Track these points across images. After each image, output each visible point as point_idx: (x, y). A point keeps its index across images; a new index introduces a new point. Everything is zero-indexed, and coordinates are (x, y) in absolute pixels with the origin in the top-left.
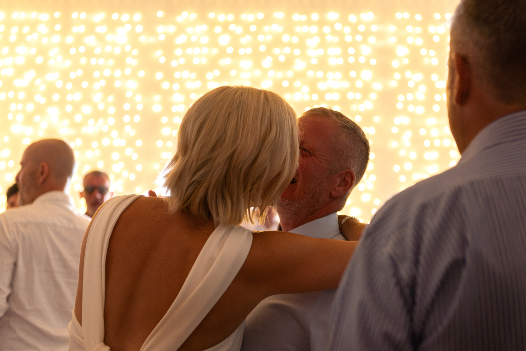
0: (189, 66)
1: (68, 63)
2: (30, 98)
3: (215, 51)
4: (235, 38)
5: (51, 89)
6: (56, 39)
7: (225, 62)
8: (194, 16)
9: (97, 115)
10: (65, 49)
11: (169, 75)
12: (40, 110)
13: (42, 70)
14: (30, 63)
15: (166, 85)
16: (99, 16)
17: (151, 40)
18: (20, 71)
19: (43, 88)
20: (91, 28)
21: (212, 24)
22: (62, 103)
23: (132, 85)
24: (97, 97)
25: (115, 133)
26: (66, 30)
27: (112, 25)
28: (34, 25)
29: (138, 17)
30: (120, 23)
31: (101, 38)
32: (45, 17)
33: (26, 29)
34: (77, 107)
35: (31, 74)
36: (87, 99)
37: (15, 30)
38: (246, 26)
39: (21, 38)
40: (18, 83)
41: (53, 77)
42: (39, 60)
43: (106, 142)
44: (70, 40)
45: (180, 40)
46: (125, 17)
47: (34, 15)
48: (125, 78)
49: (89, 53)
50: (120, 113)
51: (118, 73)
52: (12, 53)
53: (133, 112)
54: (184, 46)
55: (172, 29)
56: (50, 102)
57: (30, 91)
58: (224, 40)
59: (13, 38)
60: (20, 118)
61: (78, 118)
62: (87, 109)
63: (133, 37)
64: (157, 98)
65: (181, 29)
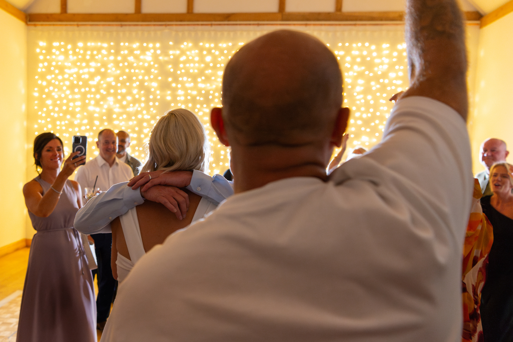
0: (188, 74)
1: (118, 72)
2: (98, 92)
3: (203, 65)
4: (215, 57)
5: (110, 86)
6: (112, 58)
7: (208, 72)
8: (190, 45)
9: (135, 101)
10: (116, 63)
11: (176, 80)
12: (104, 98)
13: (104, 75)
14: (98, 72)
15: (174, 85)
16: (136, 45)
17: (166, 59)
18: (92, 76)
19: (105, 86)
20: (131, 51)
21: (201, 49)
22: (115, 95)
23: (155, 84)
24: (135, 91)
25: (145, 112)
26: (117, 53)
27: (144, 50)
28: (99, 49)
29: (158, 45)
30: (148, 49)
31: (137, 57)
32: (105, 45)
33: (95, 52)
34: (124, 96)
35: (98, 78)
36: (129, 93)
37: (89, 52)
38: (221, 51)
39: (93, 57)
40: (91, 83)
41: (110, 79)
42: (103, 70)
43: (140, 116)
44: (119, 58)
45: (183, 58)
46: (151, 45)
47: (99, 44)
48: (151, 80)
49: (130, 66)
50: (148, 101)
51: (146, 78)
52: (88, 66)
53: (155, 100)
54: (185, 62)
55: (178, 52)
56: (109, 94)
57: (98, 87)
58: (208, 59)
59: (88, 57)
60: (93, 102)
61: (124, 103)
62: (129, 98)
63: (155, 57)
64: (169, 92)
65: (183, 53)
